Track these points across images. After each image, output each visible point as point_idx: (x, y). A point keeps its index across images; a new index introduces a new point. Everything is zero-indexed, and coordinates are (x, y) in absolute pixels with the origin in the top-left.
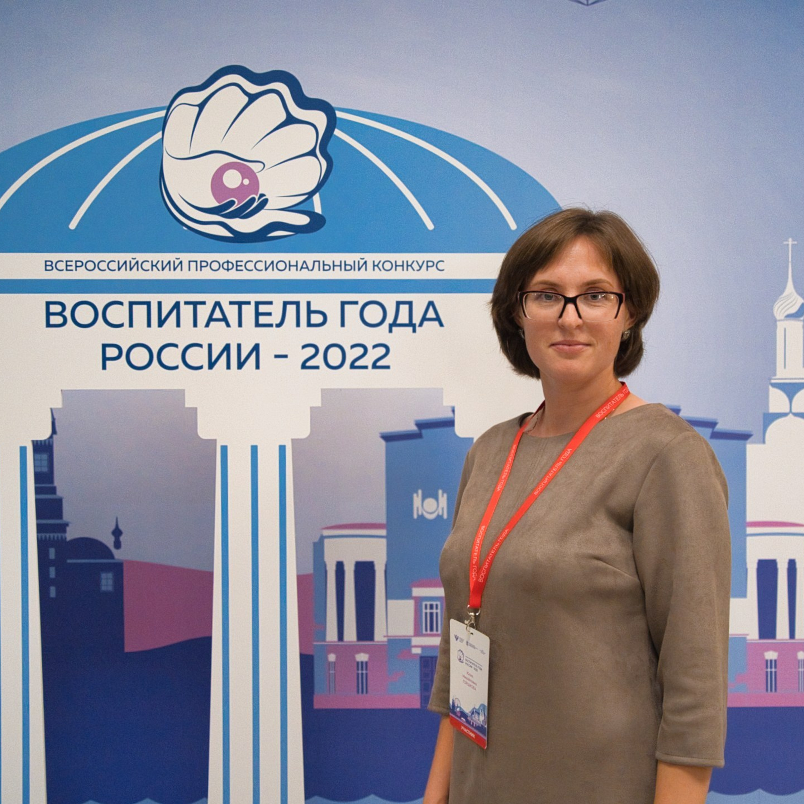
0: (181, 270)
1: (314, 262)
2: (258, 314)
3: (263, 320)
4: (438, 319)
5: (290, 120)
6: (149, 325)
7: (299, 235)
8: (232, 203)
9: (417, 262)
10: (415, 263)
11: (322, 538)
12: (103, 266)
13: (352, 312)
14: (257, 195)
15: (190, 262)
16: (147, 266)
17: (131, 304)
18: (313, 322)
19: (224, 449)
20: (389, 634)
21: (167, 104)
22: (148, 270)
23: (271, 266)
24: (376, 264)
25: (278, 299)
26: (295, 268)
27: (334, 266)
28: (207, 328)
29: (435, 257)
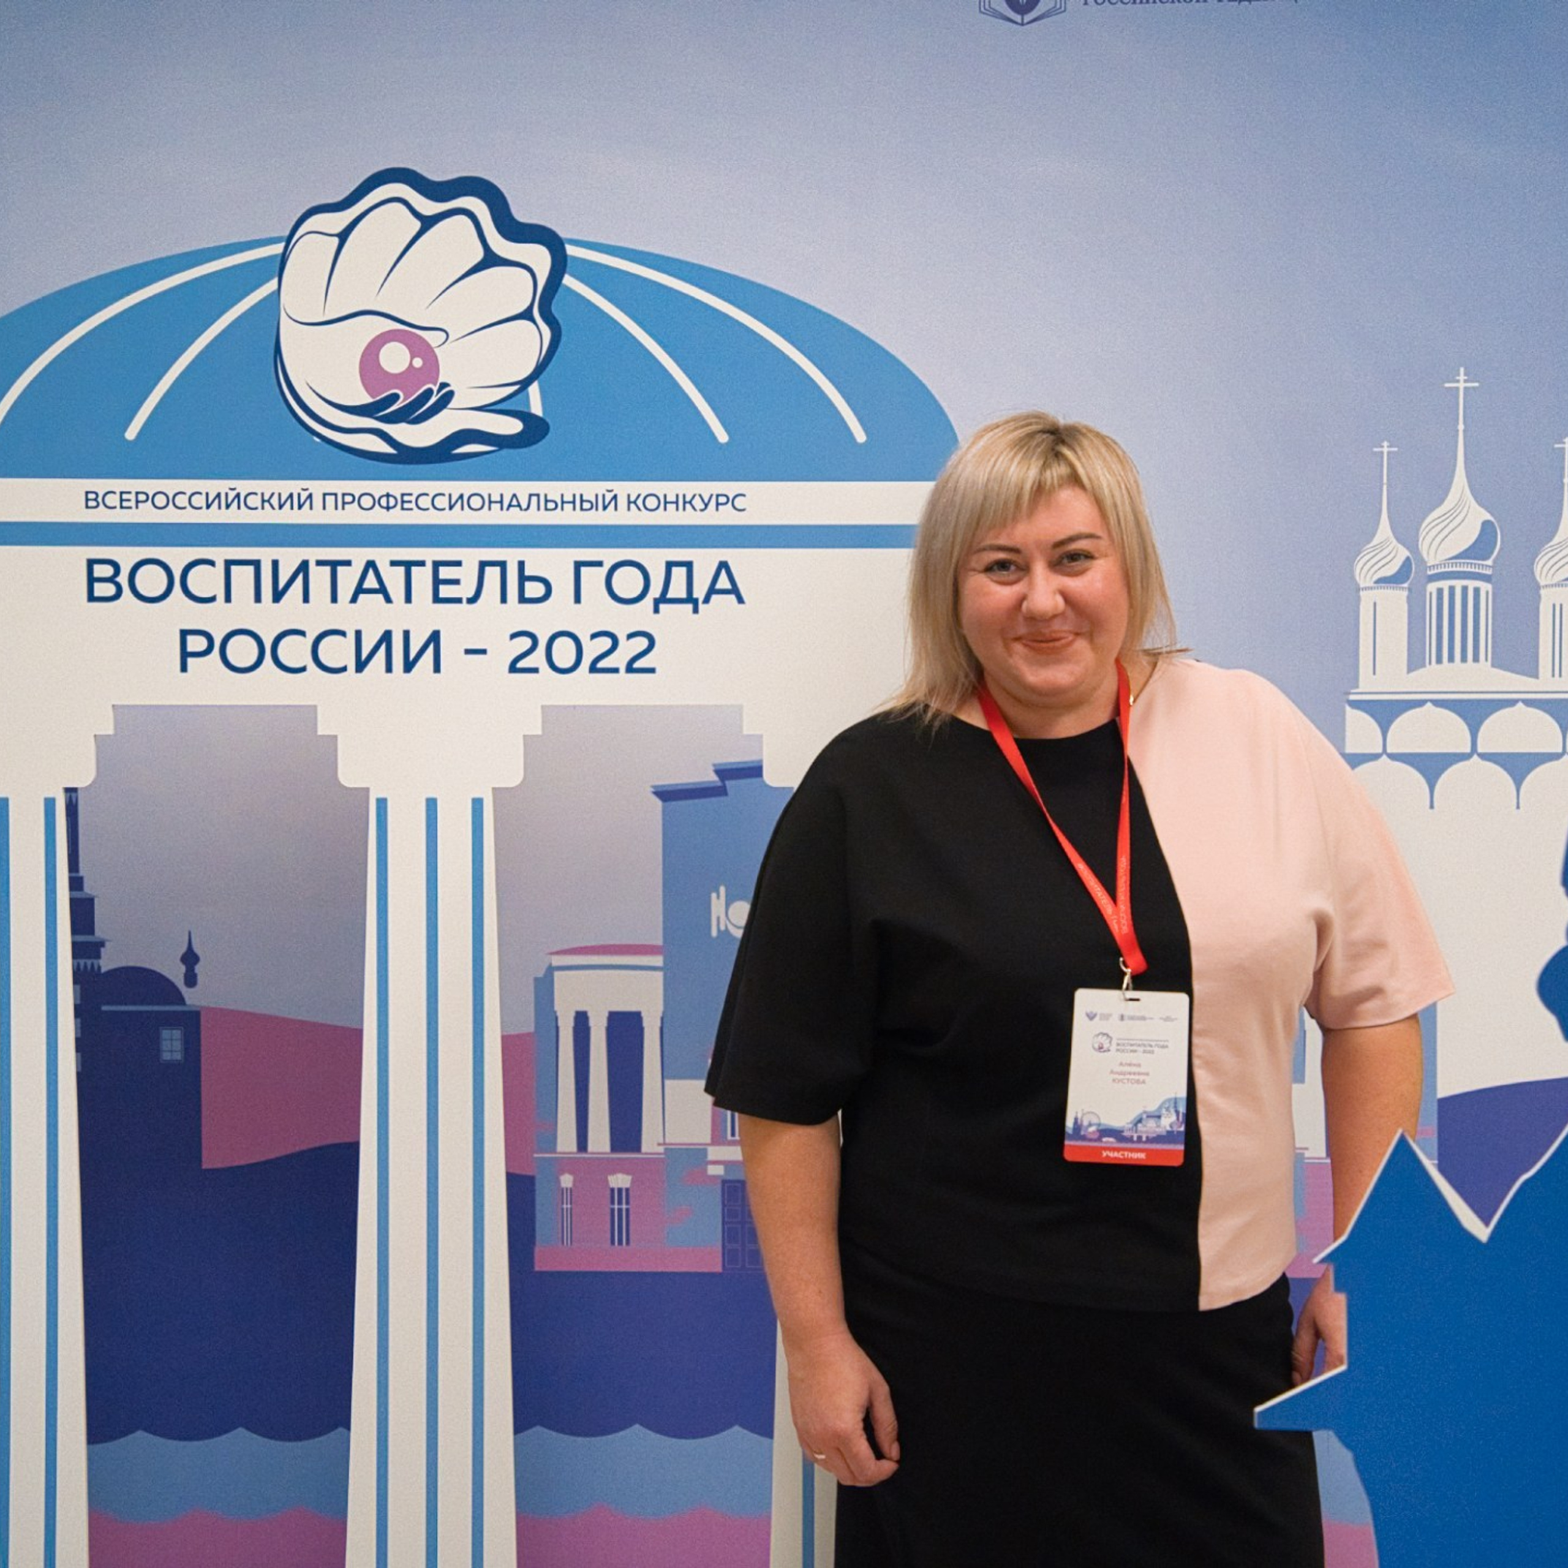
0: (311, 508)
1: (531, 495)
2: (437, 582)
3: (445, 591)
4: (735, 590)
5: (491, 260)
6: (258, 598)
7: (505, 452)
8: (395, 397)
9: (700, 496)
10: (697, 498)
11: (551, 970)
12: (181, 501)
13: (593, 578)
14: (435, 384)
15: (325, 495)
16: (253, 501)
17: (229, 564)
18: (527, 595)
19: (382, 803)
20: (667, 1141)
21: (287, 233)
22: (256, 508)
23: (460, 502)
24: (632, 499)
25: (471, 557)
26: (499, 505)
27: (563, 502)
28: (353, 605)
29: (730, 488)
